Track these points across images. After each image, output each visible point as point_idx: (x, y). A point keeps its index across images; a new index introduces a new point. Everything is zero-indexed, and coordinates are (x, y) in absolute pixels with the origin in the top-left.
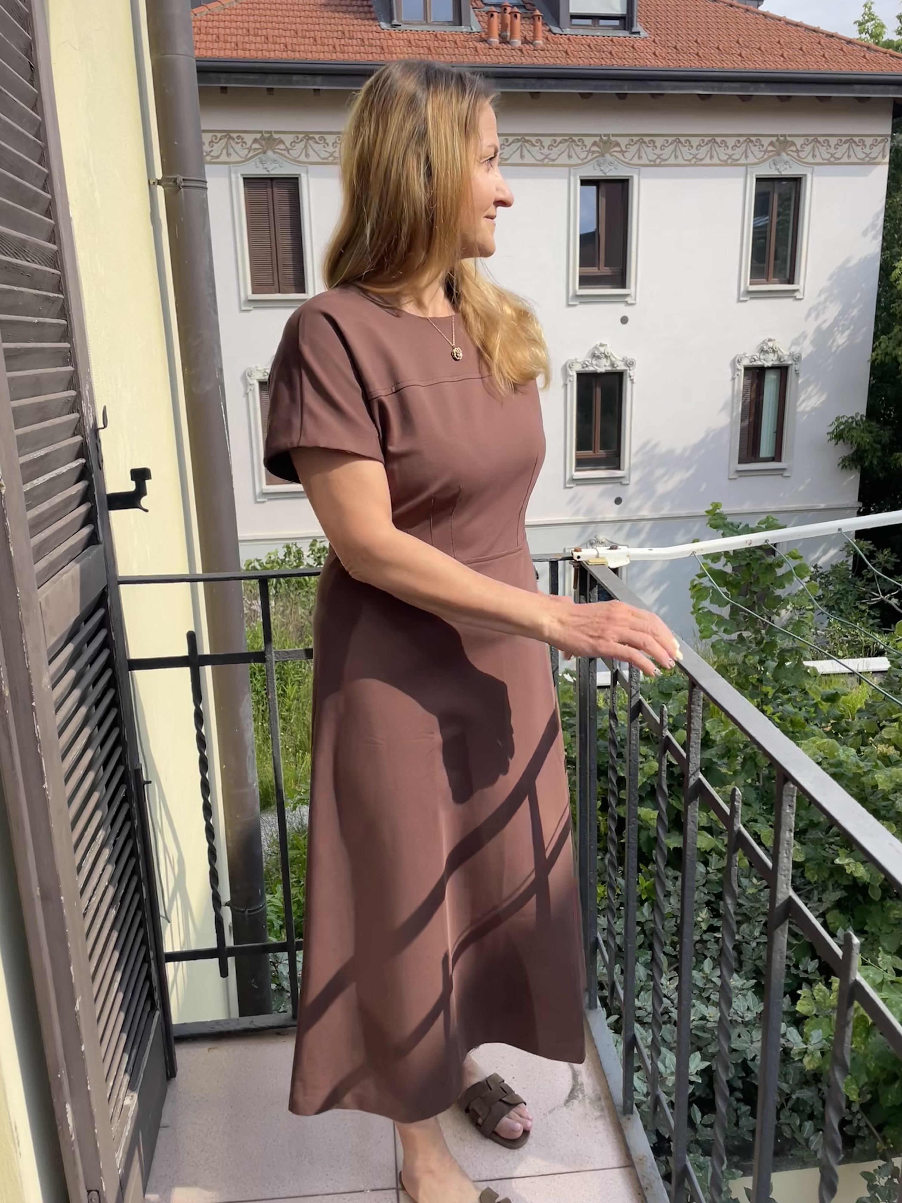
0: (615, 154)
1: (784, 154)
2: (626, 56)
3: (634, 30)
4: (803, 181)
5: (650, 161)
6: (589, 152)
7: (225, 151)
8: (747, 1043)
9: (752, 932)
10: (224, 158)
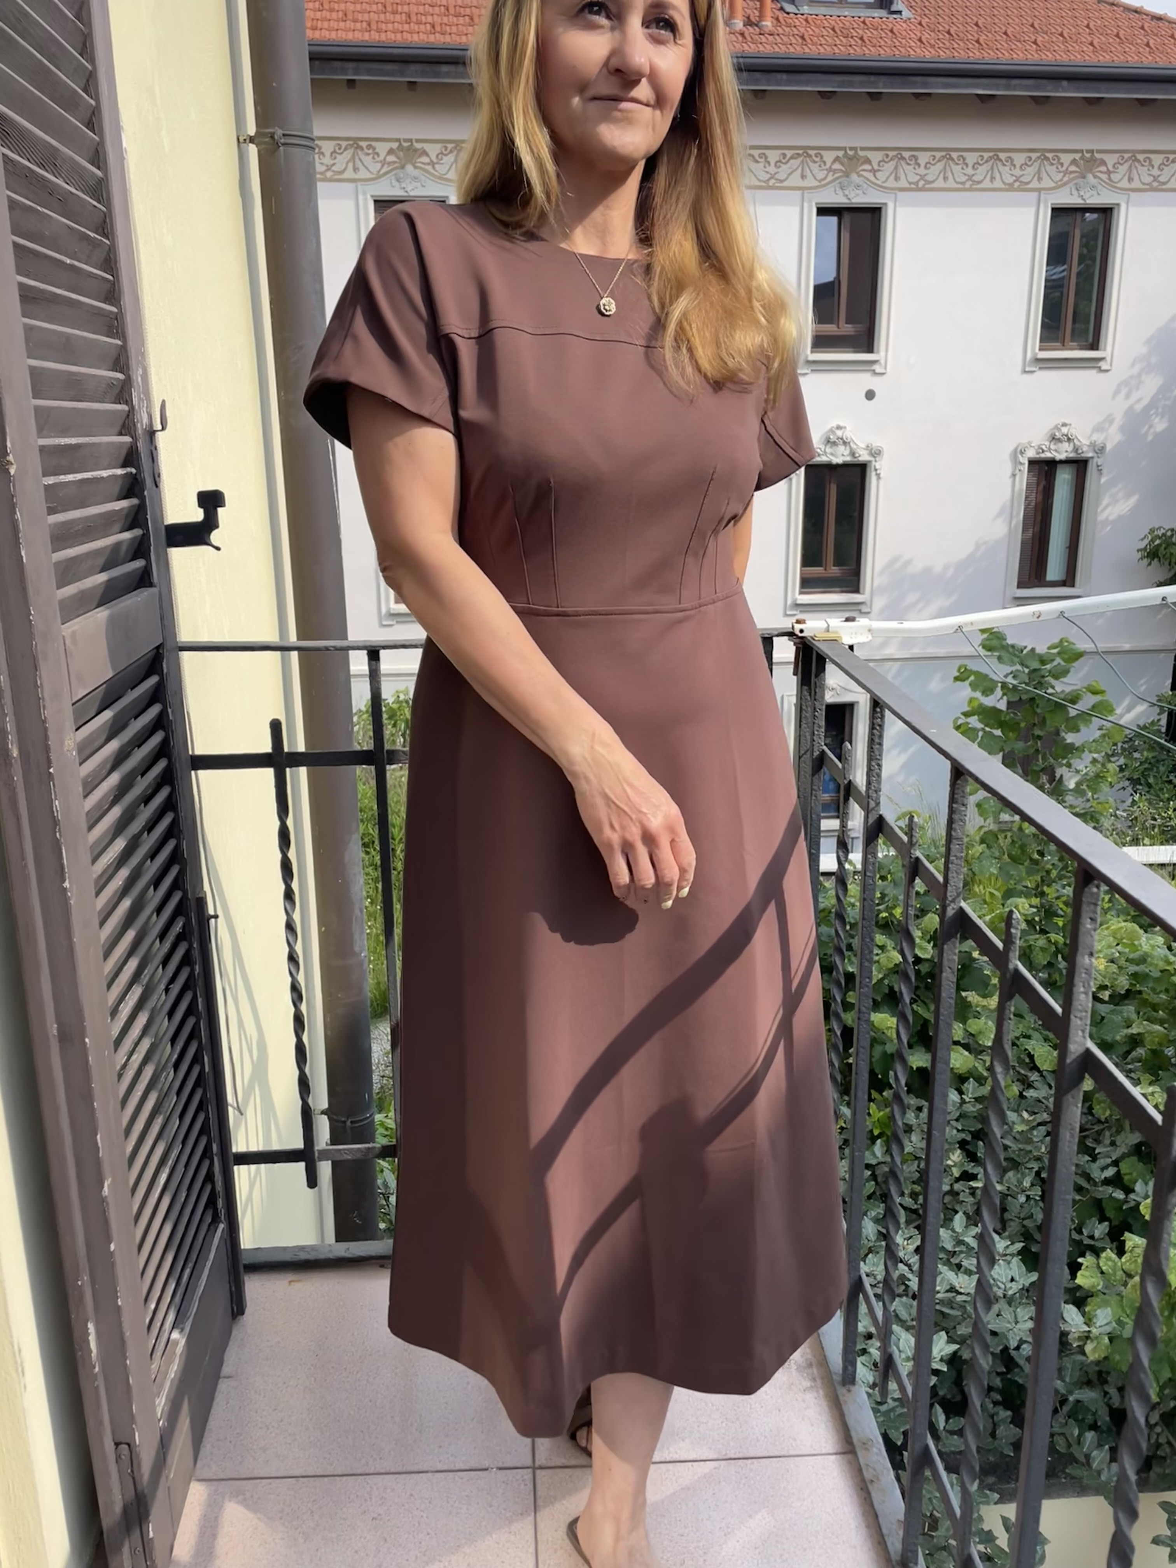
0: (863, 173)
1: (1090, 176)
2: (883, 43)
3: (894, 8)
4: (1115, 212)
5: (910, 183)
6: (830, 170)
7: (351, 165)
8: (1009, 1322)
9: (1020, 1182)
10: (349, 174)
